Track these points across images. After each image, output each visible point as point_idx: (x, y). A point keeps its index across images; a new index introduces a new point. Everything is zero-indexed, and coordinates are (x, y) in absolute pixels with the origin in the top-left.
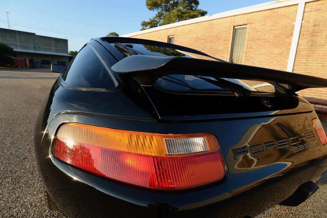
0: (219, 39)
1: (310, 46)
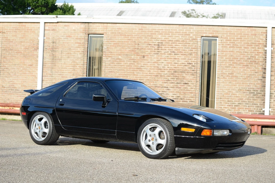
1: (52, 59)
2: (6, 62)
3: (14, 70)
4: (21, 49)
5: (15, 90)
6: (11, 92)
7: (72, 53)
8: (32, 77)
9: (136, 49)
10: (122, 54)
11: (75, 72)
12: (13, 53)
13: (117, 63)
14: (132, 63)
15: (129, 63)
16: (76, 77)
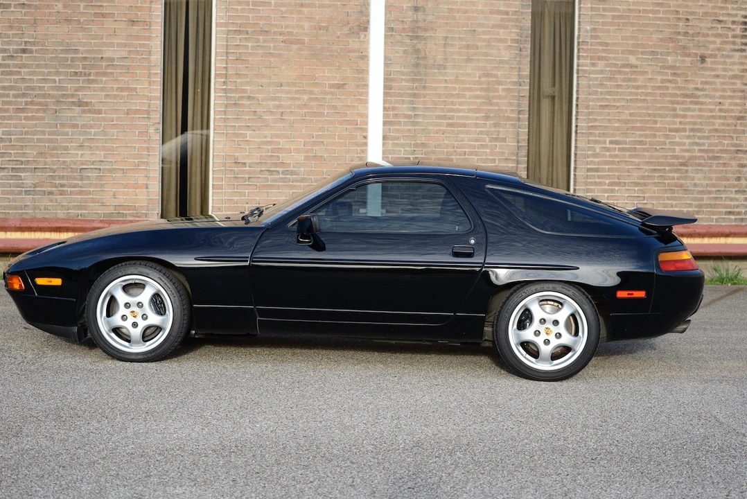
0: (103, 15)
1: (414, 66)
2: (246, 75)
3: (277, 103)
4: (301, 31)
5: (283, 173)
6: (267, 179)
7: (479, 44)
8: (345, 126)
9: (679, 33)
10: (640, 50)
11: (491, 108)
12: (272, 45)
13: (624, 80)
14: (670, 78)
15: (659, 78)
16: (496, 125)
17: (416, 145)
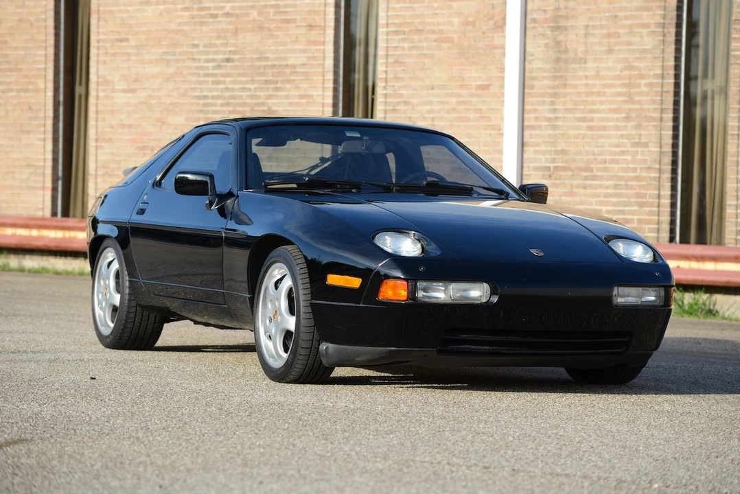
0: (288, 21)
1: (555, 61)
2: (403, 79)
3: (429, 107)
4: (451, 28)
7: (621, 31)
8: (489, 132)
11: (633, 107)
12: (425, 45)
16: (638, 127)
17: (556, 152)
